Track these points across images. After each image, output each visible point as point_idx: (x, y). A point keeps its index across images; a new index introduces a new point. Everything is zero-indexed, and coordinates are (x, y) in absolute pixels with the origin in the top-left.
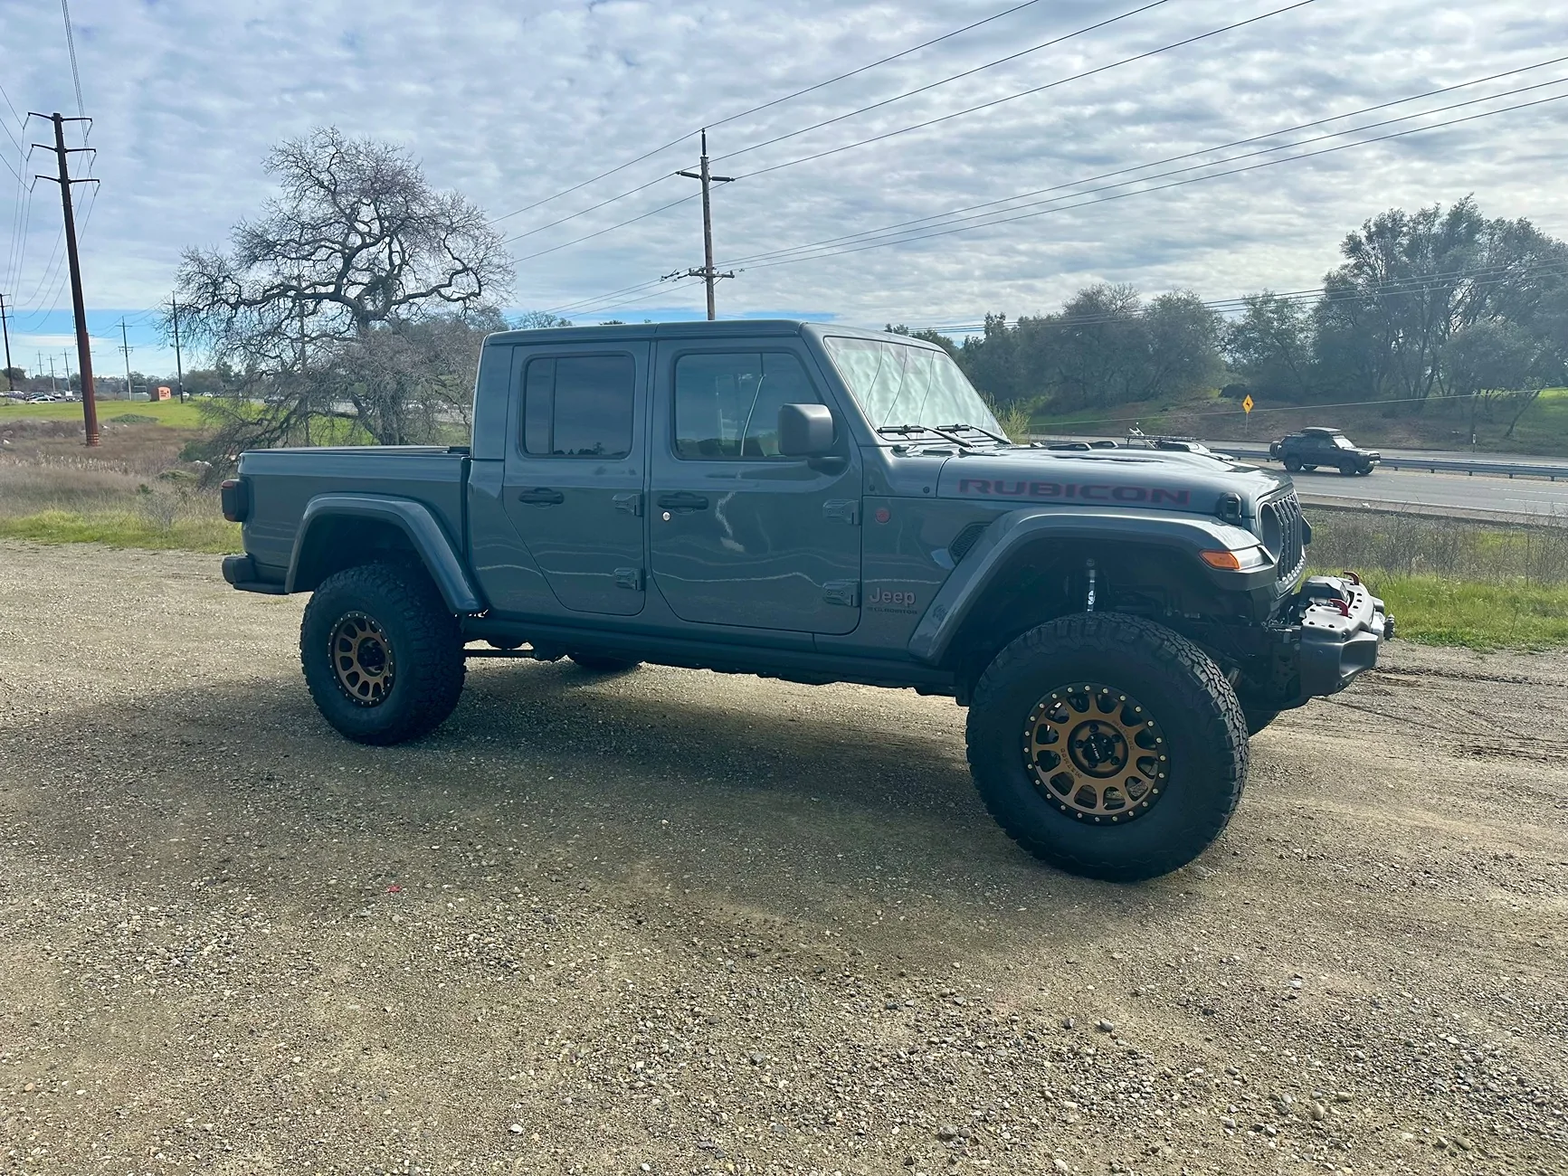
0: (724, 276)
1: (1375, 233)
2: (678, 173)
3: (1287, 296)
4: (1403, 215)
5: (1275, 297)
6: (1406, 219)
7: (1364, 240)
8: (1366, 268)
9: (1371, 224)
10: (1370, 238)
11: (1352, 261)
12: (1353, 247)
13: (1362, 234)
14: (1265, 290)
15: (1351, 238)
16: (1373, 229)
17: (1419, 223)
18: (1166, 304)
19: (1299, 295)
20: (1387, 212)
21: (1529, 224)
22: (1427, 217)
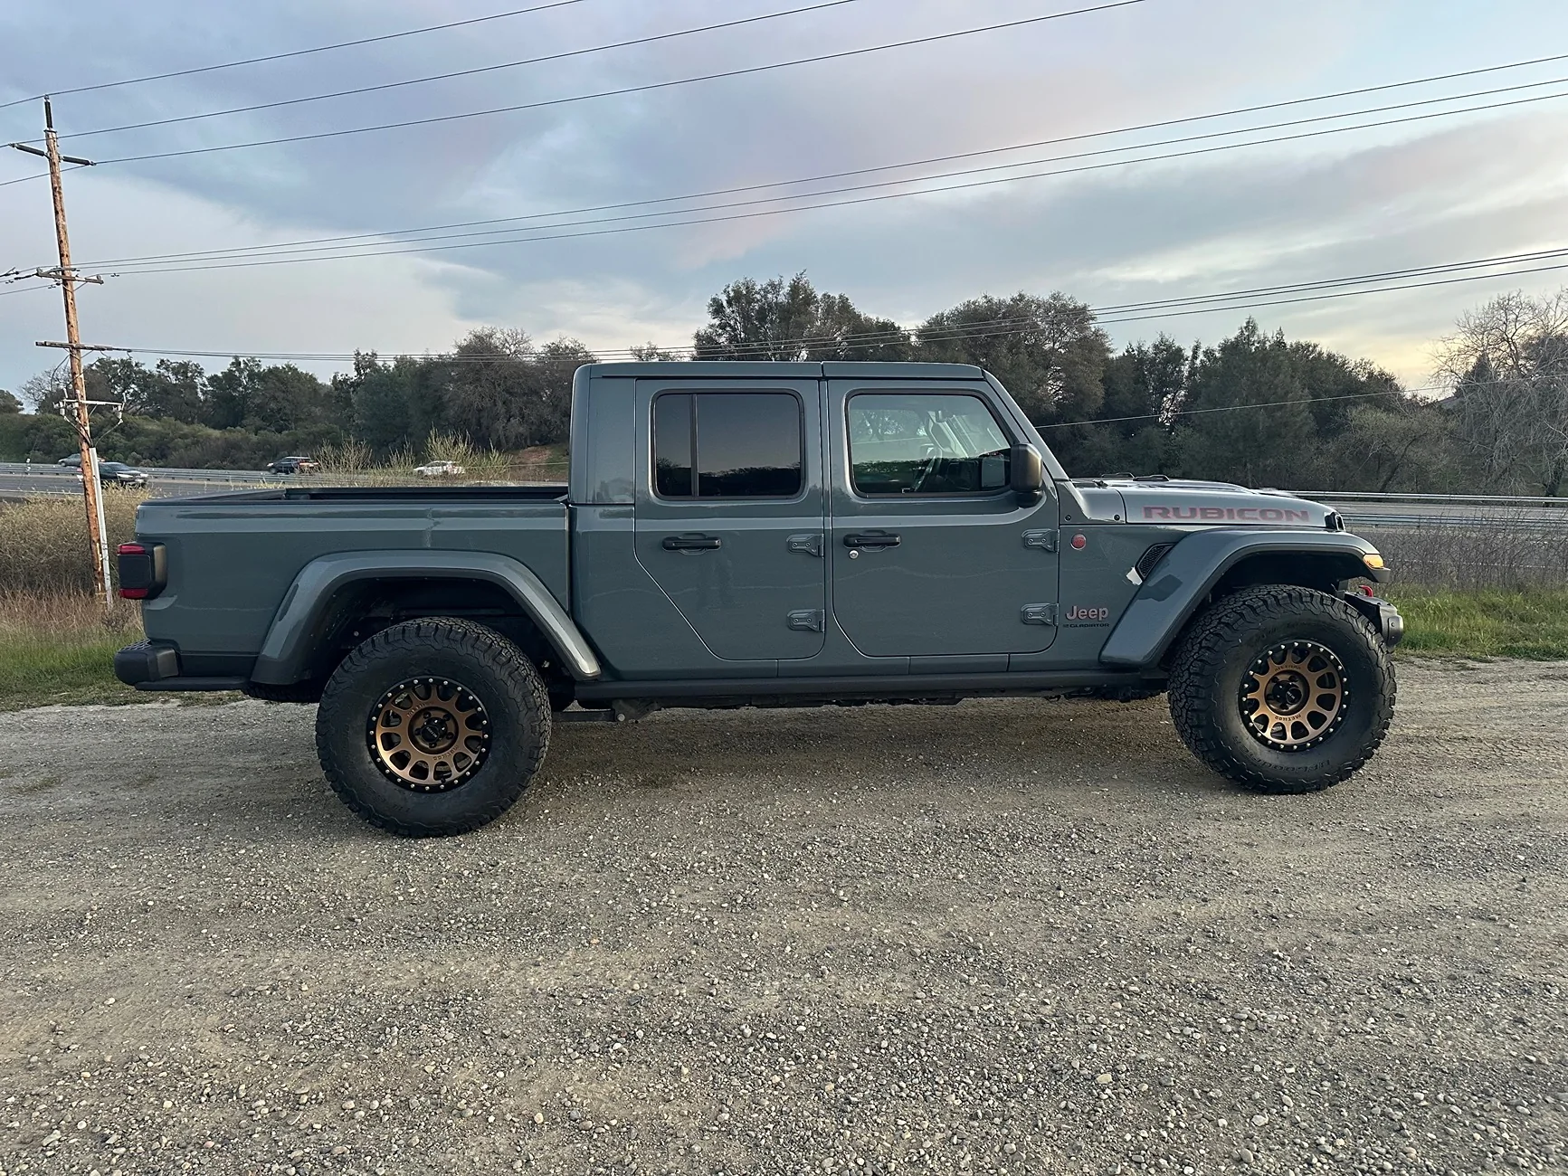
0: (87, 280)
1: (734, 297)
2: (13, 145)
3: (668, 351)
4: (754, 284)
5: (657, 351)
6: (758, 288)
7: (725, 304)
8: (728, 329)
9: (730, 289)
10: (729, 302)
11: (717, 322)
12: (717, 309)
13: (724, 299)
14: (649, 343)
15: (714, 300)
16: (732, 294)
17: (768, 292)
18: (555, 351)
19: (679, 350)
20: (742, 281)
21: (847, 299)
22: (775, 287)
